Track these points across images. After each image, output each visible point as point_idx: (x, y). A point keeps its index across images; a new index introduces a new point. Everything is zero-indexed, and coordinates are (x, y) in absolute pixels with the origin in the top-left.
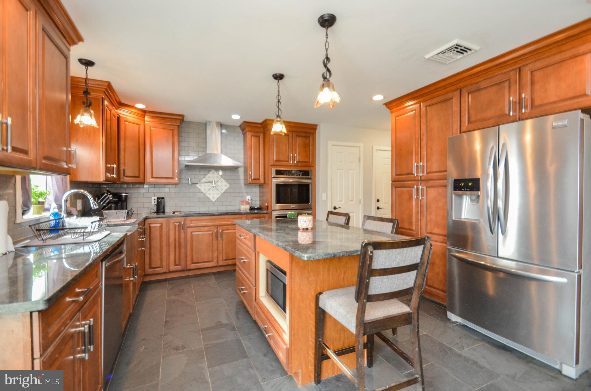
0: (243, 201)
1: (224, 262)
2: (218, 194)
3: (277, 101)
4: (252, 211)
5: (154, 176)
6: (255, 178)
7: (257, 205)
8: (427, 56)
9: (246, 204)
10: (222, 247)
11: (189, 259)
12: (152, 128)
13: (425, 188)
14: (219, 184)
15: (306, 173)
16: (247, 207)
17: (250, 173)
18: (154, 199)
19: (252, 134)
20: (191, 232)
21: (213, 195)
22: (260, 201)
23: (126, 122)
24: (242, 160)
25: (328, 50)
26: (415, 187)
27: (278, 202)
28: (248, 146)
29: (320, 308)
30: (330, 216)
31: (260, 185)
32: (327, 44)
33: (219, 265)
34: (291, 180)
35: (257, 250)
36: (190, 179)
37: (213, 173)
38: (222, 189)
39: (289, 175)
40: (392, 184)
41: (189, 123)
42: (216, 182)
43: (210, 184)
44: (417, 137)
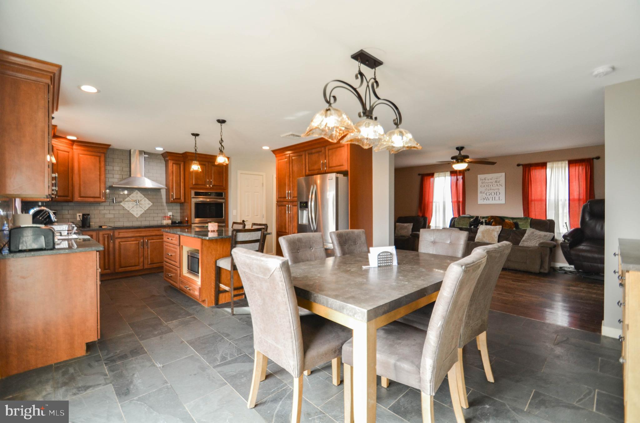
0: (165, 217)
1: (149, 266)
2: (141, 211)
3: (195, 150)
4: (173, 225)
5: (82, 195)
6: (177, 198)
7: (178, 219)
8: (282, 136)
9: (168, 219)
10: (148, 253)
11: (117, 264)
12: (80, 155)
13: (292, 206)
14: (143, 202)
15: (220, 195)
16: (169, 222)
17: (172, 194)
18: (79, 216)
19: (174, 162)
20: (119, 242)
21: (137, 212)
22: (181, 216)
23: (58, 151)
24: (164, 182)
25: (222, 136)
26: (287, 206)
27: (197, 216)
28: (170, 171)
29: (217, 266)
30: (234, 225)
31: (180, 204)
32: (222, 133)
33: (145, 268)
34: (208, 200)
35: (181, 244)
36: (114, 198)
37: (137, 193)
38: (145, 207)
39: (206, 196)
40: (277, 204)
41: (114, 150)
42: (139, 201)
43: (134, 202)
44: (288, 175)
